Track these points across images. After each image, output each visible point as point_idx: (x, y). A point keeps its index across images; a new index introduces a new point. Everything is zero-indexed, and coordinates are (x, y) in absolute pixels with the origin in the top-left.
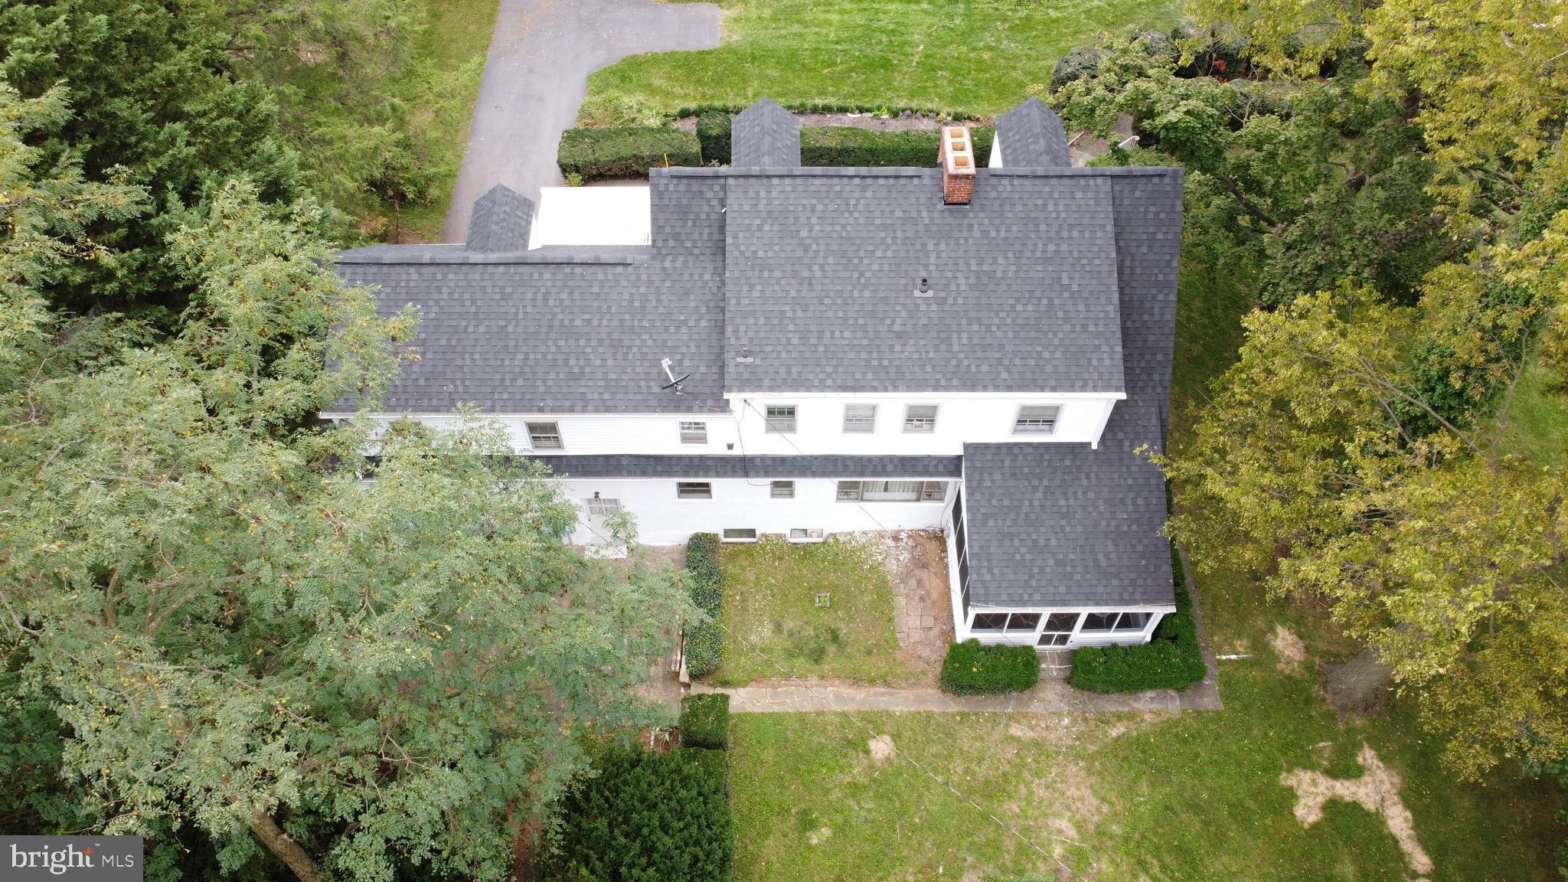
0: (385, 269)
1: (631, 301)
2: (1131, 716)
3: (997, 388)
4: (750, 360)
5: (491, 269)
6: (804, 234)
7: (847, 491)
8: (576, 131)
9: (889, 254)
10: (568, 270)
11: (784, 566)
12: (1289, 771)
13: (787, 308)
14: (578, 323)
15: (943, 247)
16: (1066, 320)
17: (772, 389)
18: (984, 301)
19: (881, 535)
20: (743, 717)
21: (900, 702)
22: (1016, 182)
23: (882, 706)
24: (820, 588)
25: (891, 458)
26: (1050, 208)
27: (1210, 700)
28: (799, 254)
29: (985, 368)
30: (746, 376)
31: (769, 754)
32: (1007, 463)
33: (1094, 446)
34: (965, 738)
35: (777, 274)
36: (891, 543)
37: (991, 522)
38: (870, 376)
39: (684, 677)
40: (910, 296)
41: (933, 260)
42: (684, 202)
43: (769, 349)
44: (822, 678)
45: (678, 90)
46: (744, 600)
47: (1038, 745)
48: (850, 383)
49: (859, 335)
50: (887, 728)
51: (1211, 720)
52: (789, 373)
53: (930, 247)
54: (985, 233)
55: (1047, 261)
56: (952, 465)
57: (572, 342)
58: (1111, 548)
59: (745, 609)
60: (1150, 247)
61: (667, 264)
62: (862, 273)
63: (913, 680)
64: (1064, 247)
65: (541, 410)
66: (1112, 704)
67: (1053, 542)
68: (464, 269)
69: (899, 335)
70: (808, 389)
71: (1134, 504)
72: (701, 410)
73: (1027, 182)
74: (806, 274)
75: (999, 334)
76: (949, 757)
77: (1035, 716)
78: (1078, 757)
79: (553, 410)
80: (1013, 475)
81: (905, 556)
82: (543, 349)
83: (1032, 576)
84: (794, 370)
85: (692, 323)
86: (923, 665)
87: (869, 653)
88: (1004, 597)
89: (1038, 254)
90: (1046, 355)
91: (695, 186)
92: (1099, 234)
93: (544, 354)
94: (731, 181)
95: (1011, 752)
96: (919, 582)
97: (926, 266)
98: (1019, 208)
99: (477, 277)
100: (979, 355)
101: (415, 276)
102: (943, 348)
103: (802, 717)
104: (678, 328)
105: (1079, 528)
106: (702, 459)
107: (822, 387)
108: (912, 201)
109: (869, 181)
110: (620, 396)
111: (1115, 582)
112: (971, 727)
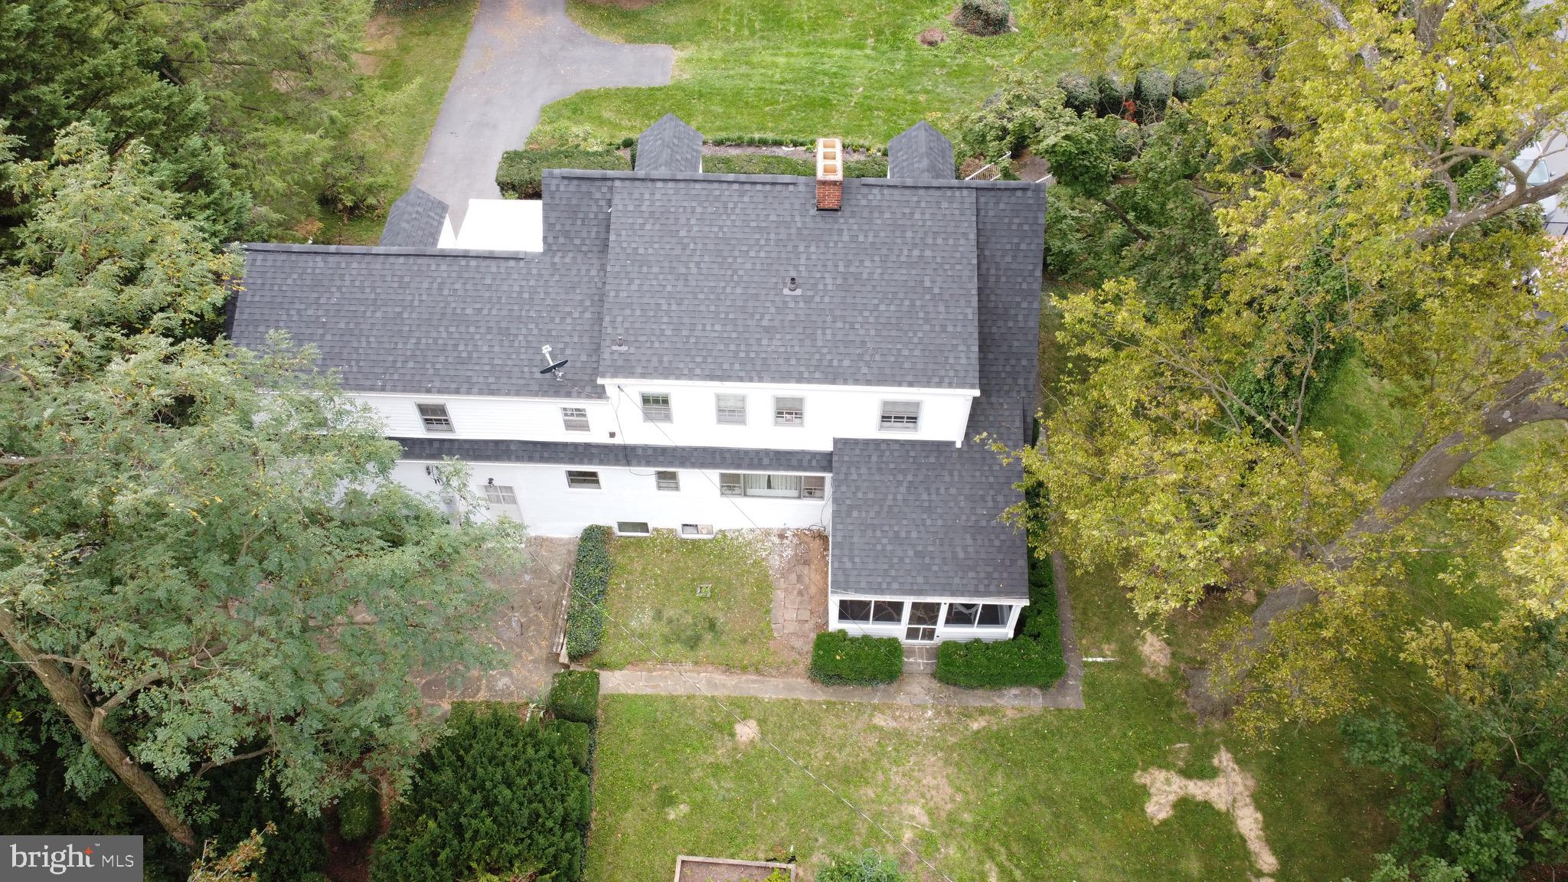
0: (294, 257)
1: (520, 293)
2: (994, 712)
3: (857, 382)
4: (624, 348)
5: (392, 259)
6: (683, 233)
7: (730, 485)
8: (516, 153)
9: (762, 254)
10: (463, 262)
11: (672, 557)
12: (1144, 770)
13: (662, 301)
14: (469, 311)
15: (813, 249)
16: (927, 320)
17: (643, 376)
18: (849, 300)
19: (767, 533)
20: (615, 698)
21: (770, 690)
22: (886, 191)
23: (752, 693)
24: (702, 579)
25: (767, 452)
26: (917, 216)
27: (1073, 699)
28: (678, 251)
29: (846, 363)
30: (620, 363)
31: (637, 733)
32: (874, 458)
33: (959, 445)
34: (829, 726)
35: (656, 270)
36: (777, 540)
37: (855, 514)
38: (737, 367)
39: (564, 659)
40: (779, 293)
41: (803, 261)
42: (574, 202)
43: (643, 338)
44: (696, 663)
45: (625, 123)
46: (629, 588)
47: (899, 734)
48: (719, 373)
49: (729, 328)
50: (755, 713)
51: (1072, 718)
52: (661, 362)
53: (802, 249)
54: (854, 238)
55: (911, 265)
56: (825, 461)
57: (462, 329)
58: (969, 541)
59: (628, 597)
60: (1014, 257)
61: (557, 260)
62: (735, 271)
63: (784, 669)
64: (928, 253)
65: (429, 391)
66: (976, 699)
67: (914, 535)
68: (368, 259)
69: (767, 330)
70: (678, 378)
71: (994, 501)
72: (579, 395)
73: (896, 192)
74: (683, 270)
75: (862, 332)
76: (811, 743)
77: (900, 708)
78: (937, 747)
79: (440, 391)
80: (880, 469)
81: (789, 553)
82: (435, 335)
83: (892, 566)
84: (666, 359)
85: (576, 315)
86: (795, 656)
87: (744, 641)
88: (863, 585)
89: (903, 259)
90: (906, 352)
91: (585, 187)
92: (962, 242)
93: (436, 340)
94: (617, 183)
95: (872, 741)
96: (799, 578)
97: (796, 267)
98: (887, 215)
99: (378, 266)
100: (842, 350)
101: (321, 264)
102: (808, 342)
103: (672, 700)
104: (563, 319)
105: (940, 522)
106: (588, 446)
107: (691, 376)
108: (787, 206)
109: (747, 187)
110: (504, 380)
111: (971, 574)
112: (837, 716)
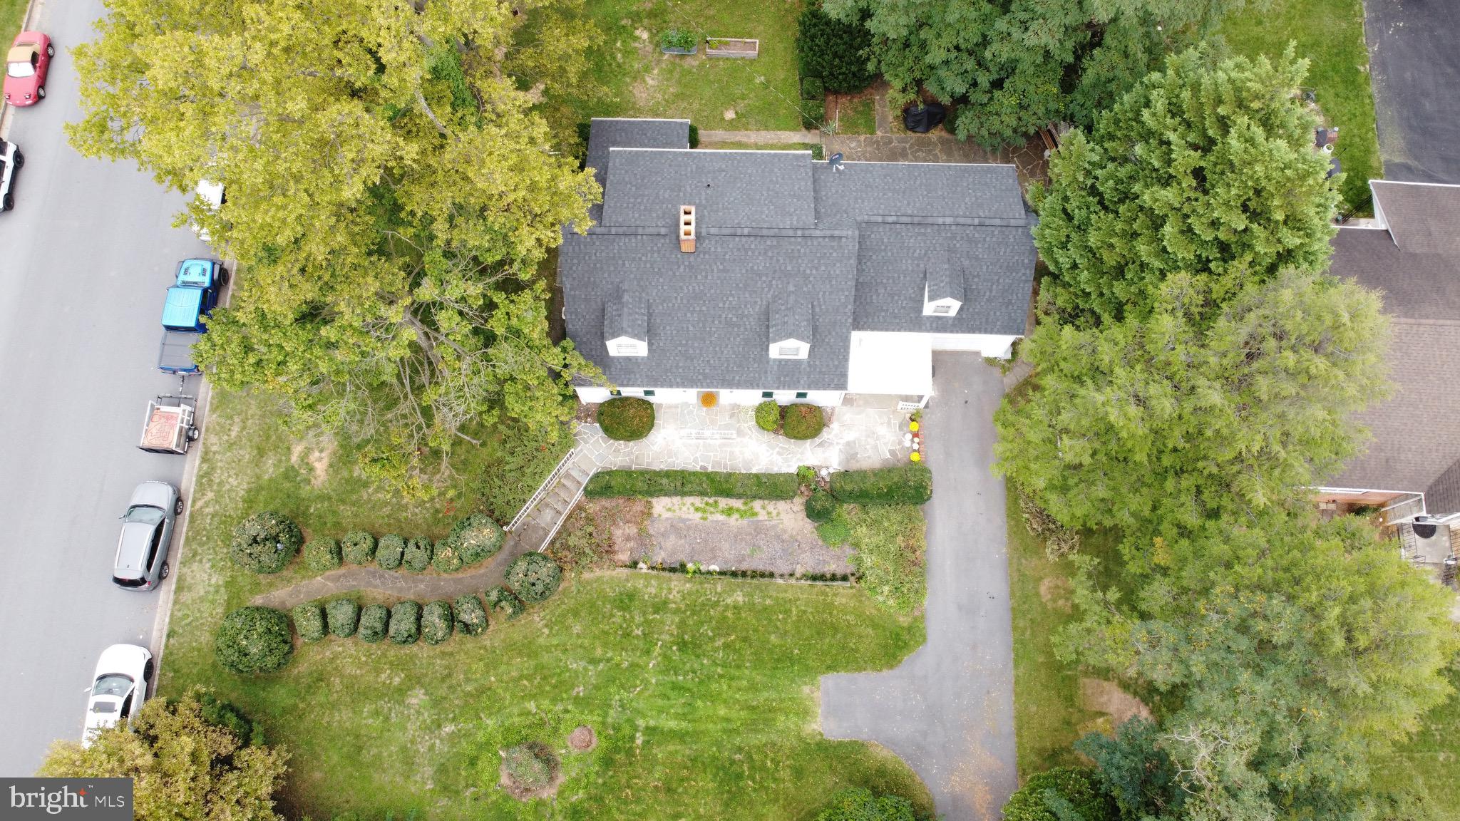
6: (772, 208)
9: (726, 199)
10: (899, 214)
12: (541, 103)
13: (781, 181)
14: (890, 195)
15: (698, 202)
16: (636, 174)
18: (677, 182)
20: (795, 129)
21: (719, 135)
22: (655, 225)
23: (727, 132)
26: (637, 215)
28: (774, 201)
31: (783, 112)
35: (786, 194)
38: (738, 158)
41: (703, 197)
49: (743, 172)
50: (726, 123)
52: (779, 160)
53: (704, 202)
54: (674, 207)
55: (643, 195)
57: (892, 187)
62: (741, 193)
64: (632, 200)
67: (646, 140)
68: (955, 215)
69: (723, 170)
74: (771, 194)
75: (671, 170)
76: (699, 110)
78: (639, 109)
82: (906, 185)
84: (777, 161)
85: (830, 194)
89: (647, 197)
92: (612, 205)
95: (670, 112)
97: (707, 194)
98: (654, 215)
99: (947, 212)
100: (682, 163)
101: (981, 213)
102: (701, 166)
103: (767, 128)
104: (837, 193)
108: (713, 219)
109: (736, 227)
110: (864, 168)
